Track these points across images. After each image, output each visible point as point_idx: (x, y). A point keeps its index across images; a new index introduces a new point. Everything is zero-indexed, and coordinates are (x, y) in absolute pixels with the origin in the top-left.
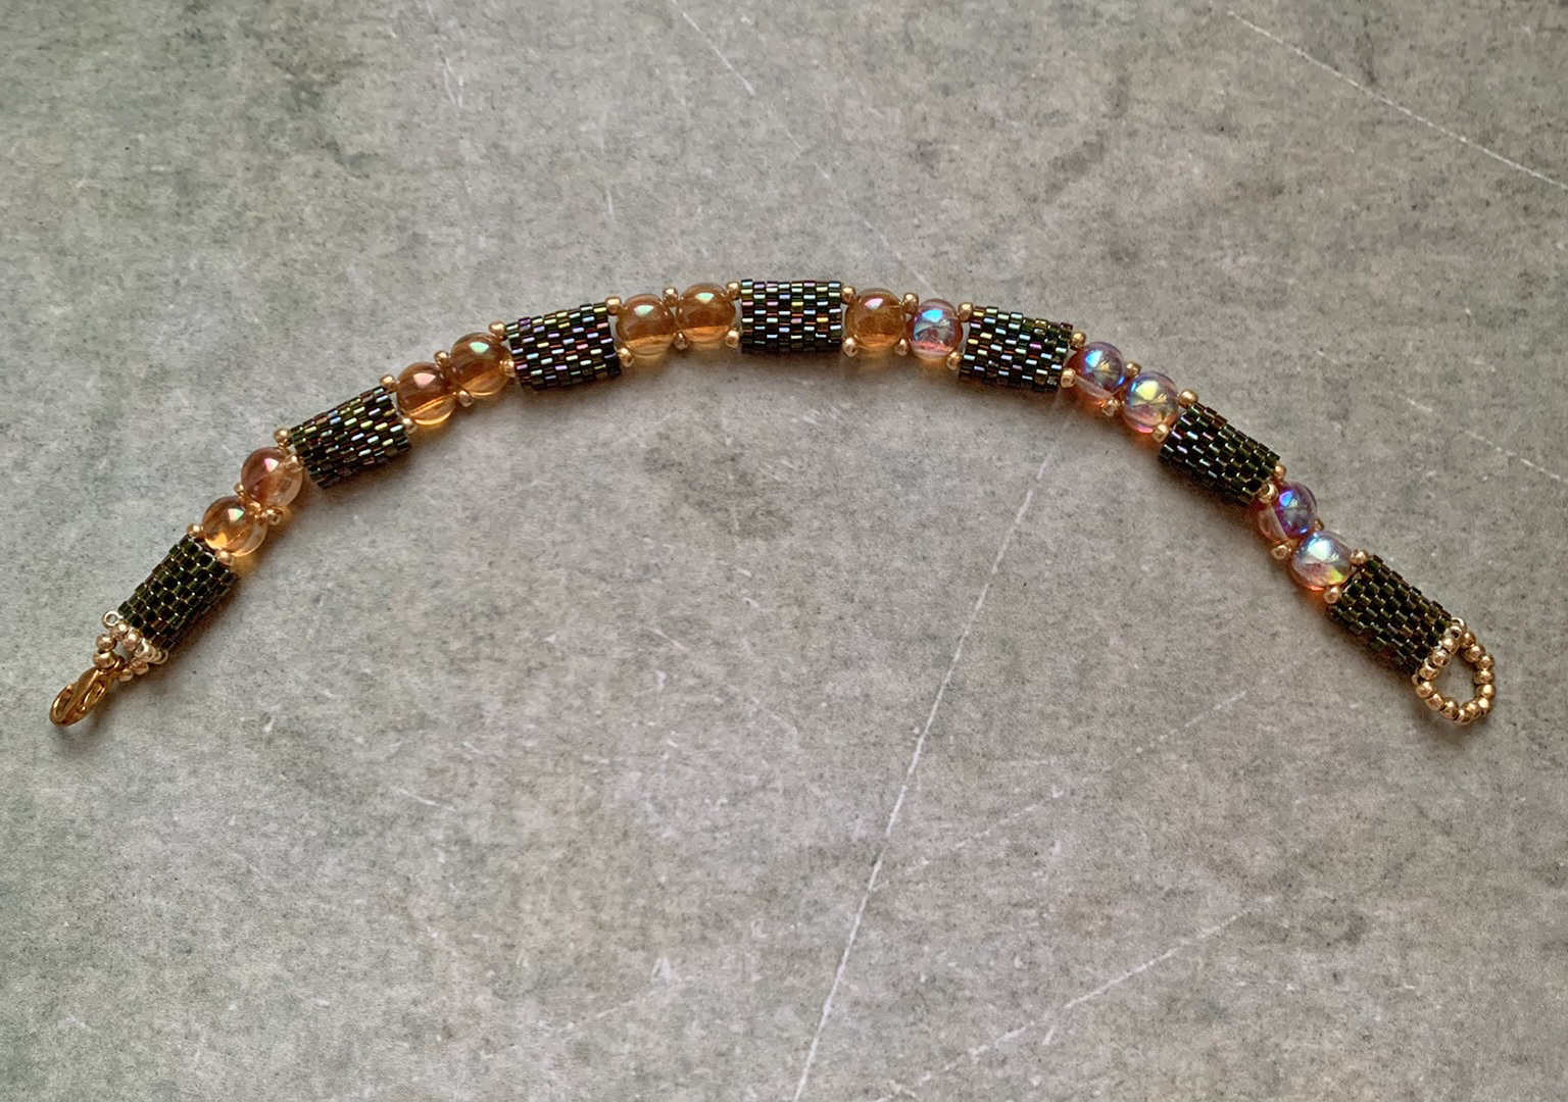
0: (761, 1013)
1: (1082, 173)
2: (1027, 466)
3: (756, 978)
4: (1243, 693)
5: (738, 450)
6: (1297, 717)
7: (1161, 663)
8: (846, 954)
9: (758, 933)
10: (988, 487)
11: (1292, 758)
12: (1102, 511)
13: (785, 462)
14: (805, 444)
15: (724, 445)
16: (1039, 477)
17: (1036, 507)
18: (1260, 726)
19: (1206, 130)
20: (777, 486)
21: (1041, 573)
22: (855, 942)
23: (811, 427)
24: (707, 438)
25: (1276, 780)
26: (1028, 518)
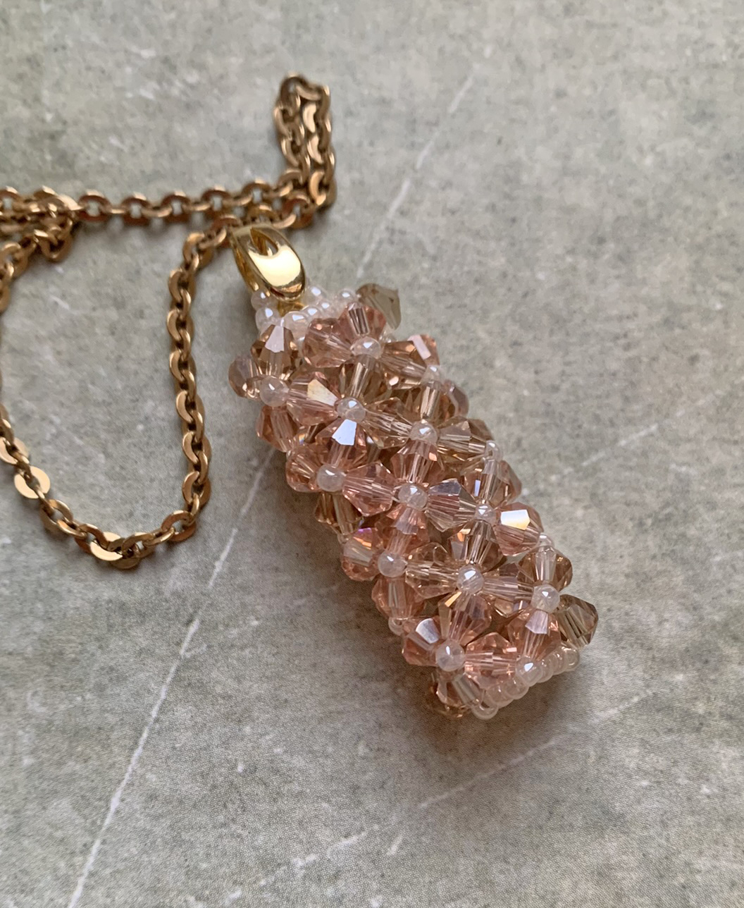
0: (30, 806)
2: (403, 153)
3: (27, 761)
4: (654, 428)
5: (59, 127)
6: (718, 456)
7: (555, 389)
8: (145, 735)
9: (35, 707)
10: (356, 175)
11: (712, 505)
12: (492, 208)
13: (114, 141)
14: (138, 121)
15: (43, 121)
16: (418, 165)
17: (412, 200)
18: (673, 466)
20: (103, 168)
21: (415, 277)
22: (157, 720)
23: (147, 102)
24: (25, 113)
25: (692, 532)
26: (402, 213)
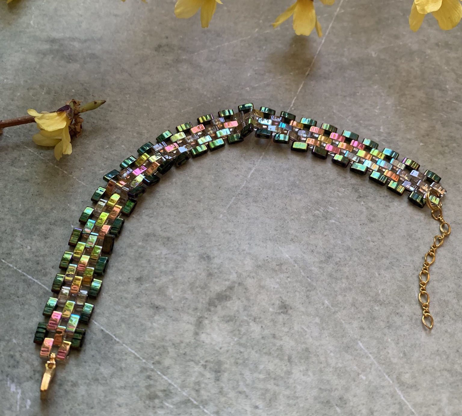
0: (343, 41)
1: (219, 293)
3: (345, 49)
9: (345, 60)
13: (340, 194)
14: (333, 200)
15: (364, 202)
16: (245, 182)
17: (248, 173)
18: (178, 102)
19: (164, 308)
20: (343, 186)
23: (331, 205)
24: (370, 204)
25: (176, 87)
26: (250, 169)
